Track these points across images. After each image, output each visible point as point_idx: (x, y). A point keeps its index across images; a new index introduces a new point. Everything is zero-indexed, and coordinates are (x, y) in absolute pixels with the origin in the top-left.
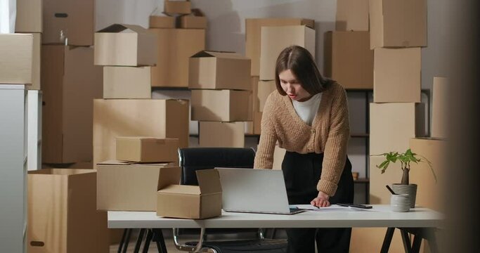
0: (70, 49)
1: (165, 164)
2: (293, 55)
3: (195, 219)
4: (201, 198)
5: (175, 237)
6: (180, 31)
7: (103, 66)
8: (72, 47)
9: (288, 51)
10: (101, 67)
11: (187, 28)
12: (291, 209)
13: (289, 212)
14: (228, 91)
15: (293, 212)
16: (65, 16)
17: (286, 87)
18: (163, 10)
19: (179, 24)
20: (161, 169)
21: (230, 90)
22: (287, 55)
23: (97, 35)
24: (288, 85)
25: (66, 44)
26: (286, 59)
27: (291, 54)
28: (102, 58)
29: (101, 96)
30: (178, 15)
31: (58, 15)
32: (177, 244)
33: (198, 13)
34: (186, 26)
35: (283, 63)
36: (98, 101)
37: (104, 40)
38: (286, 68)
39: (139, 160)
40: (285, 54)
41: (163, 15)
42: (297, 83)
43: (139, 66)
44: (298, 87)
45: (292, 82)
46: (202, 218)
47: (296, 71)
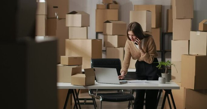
0: (59, 20)
1: (76, 66)
2: (133, 26)
3: (84, 86)
4: (86, 78)
5: (89, 91)
6: (108, 10)
7: (69, 27)
8: (60, 19)
9: (132, 24)
10: (68, 27)
11: (111, 9)
12: (120, 82)
13: (119, 83)
14: (117, 36)
15: (121, 83)
16: (57, 7)
17: (130, 37)
18: (102, 2)
19: (108, 7)
20: (73, 68)
21: (118, 35)
22: (131, 25)
23: (67, 15)
24: (131, 36)
25: (57, 18)
26: (131, 27)
27: (133, 25)
28: (69, 24)
29: (68, 38)
30: (107, 4)
31: (54, 7)
32: (90, 94)
33: (115, 3)
34: (110, 8)
35: (130, 28)
36: (67, 40)
37: (69, 17)
38: (130, 30)
39: (67, 64)
40: (130, 25)
41: (103, 4)
42: (134, 36)
43: (82, 27)
44: (134, 37)
45: (132, 35)
46: (86, 85)
47: (134, 32)
